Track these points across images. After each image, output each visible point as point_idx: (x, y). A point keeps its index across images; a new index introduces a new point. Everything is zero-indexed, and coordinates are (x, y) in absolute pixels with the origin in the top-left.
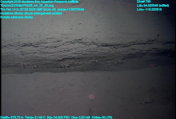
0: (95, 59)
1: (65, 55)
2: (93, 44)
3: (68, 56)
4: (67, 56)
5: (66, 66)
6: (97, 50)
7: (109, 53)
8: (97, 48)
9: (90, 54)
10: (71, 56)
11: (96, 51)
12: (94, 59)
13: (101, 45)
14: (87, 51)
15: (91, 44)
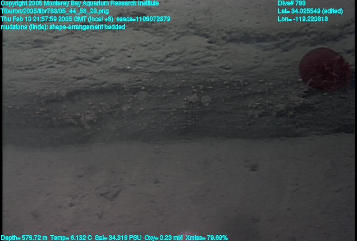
0: (198, 93)
1: (80, 78)
2: (193, 30)
3: (93, 82)
4: (86, 81)
5: (83, 118)
6: (209, 55)
7: (254, 68)
8: (208, 48)
9: (179, 72)
10: (104, 83)
11: (205, 63)
12: (194, 93)
13: (223, 38)
14: (169, 59)
15: (183, 34)
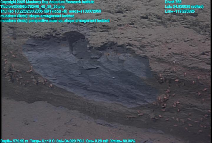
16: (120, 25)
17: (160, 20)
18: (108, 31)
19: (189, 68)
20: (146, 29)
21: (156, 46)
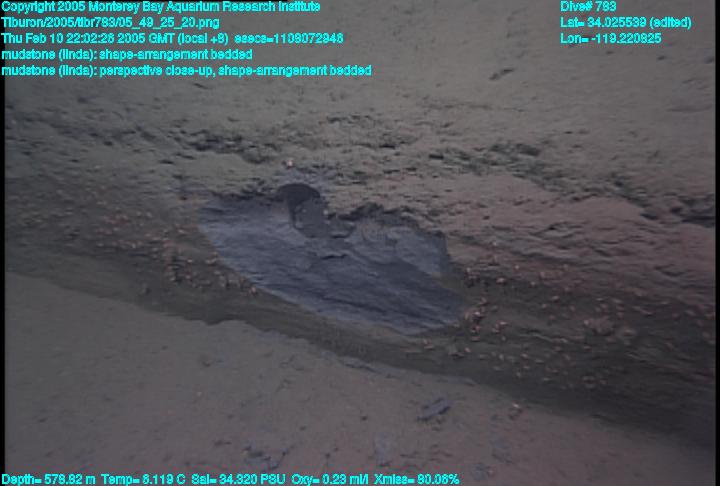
8: (639, 225)
14: (553, 234)
16: (389, 172)
17: (466, 163)
18: (365, 184)
19: (524, 255)
20: (440, 179)
21: (460, 212)
